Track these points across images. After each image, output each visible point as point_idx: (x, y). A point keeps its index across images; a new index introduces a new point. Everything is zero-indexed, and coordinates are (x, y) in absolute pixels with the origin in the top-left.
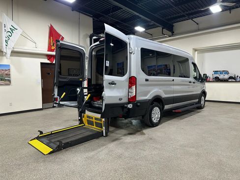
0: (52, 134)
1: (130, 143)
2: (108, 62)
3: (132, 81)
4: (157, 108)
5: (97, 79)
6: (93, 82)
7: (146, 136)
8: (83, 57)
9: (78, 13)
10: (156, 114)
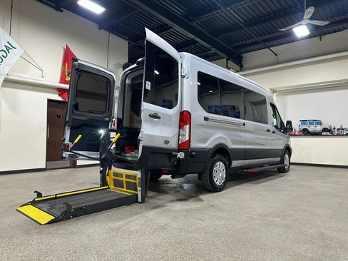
0: (56, 198)
1: (179, 211)
2: (150, 83)
3: (185, 118)
4: (221, 164)
5: (131, 120)
6: (126, 124)
7: (205, 202)
8: (112, 85)
9: (107, 33)
10: (219, 173)
